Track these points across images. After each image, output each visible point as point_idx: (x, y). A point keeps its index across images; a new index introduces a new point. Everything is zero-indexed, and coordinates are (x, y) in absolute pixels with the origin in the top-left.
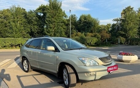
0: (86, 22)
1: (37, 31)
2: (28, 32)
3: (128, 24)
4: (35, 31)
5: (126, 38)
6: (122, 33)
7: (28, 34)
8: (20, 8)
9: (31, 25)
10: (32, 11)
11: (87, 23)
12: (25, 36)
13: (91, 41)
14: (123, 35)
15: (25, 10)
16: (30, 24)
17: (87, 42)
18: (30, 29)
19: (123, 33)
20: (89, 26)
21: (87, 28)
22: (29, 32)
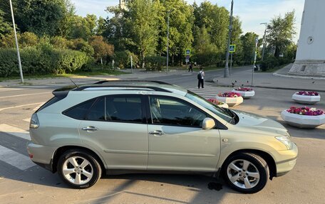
0: (42, 4)
3: (139, 24)
5: (137, 53)
6: (130, 43)
11: (46, 8)
13: (71, 60)
14: (132, 48)
17: (64, 64)
19: (133, 43)
20: (53, 17)
21: (47, 21)
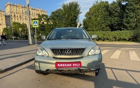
1: (117, 23)
2: (107, 24)
4: (115, 23)
7: (108, 27)
8: (103, 2)
9: (112, 18)
10: (115, 2)
12: (104, 29)
15: (108, 2)
16: (111, 16)
18: (110, 22)
22: (109, 24)
